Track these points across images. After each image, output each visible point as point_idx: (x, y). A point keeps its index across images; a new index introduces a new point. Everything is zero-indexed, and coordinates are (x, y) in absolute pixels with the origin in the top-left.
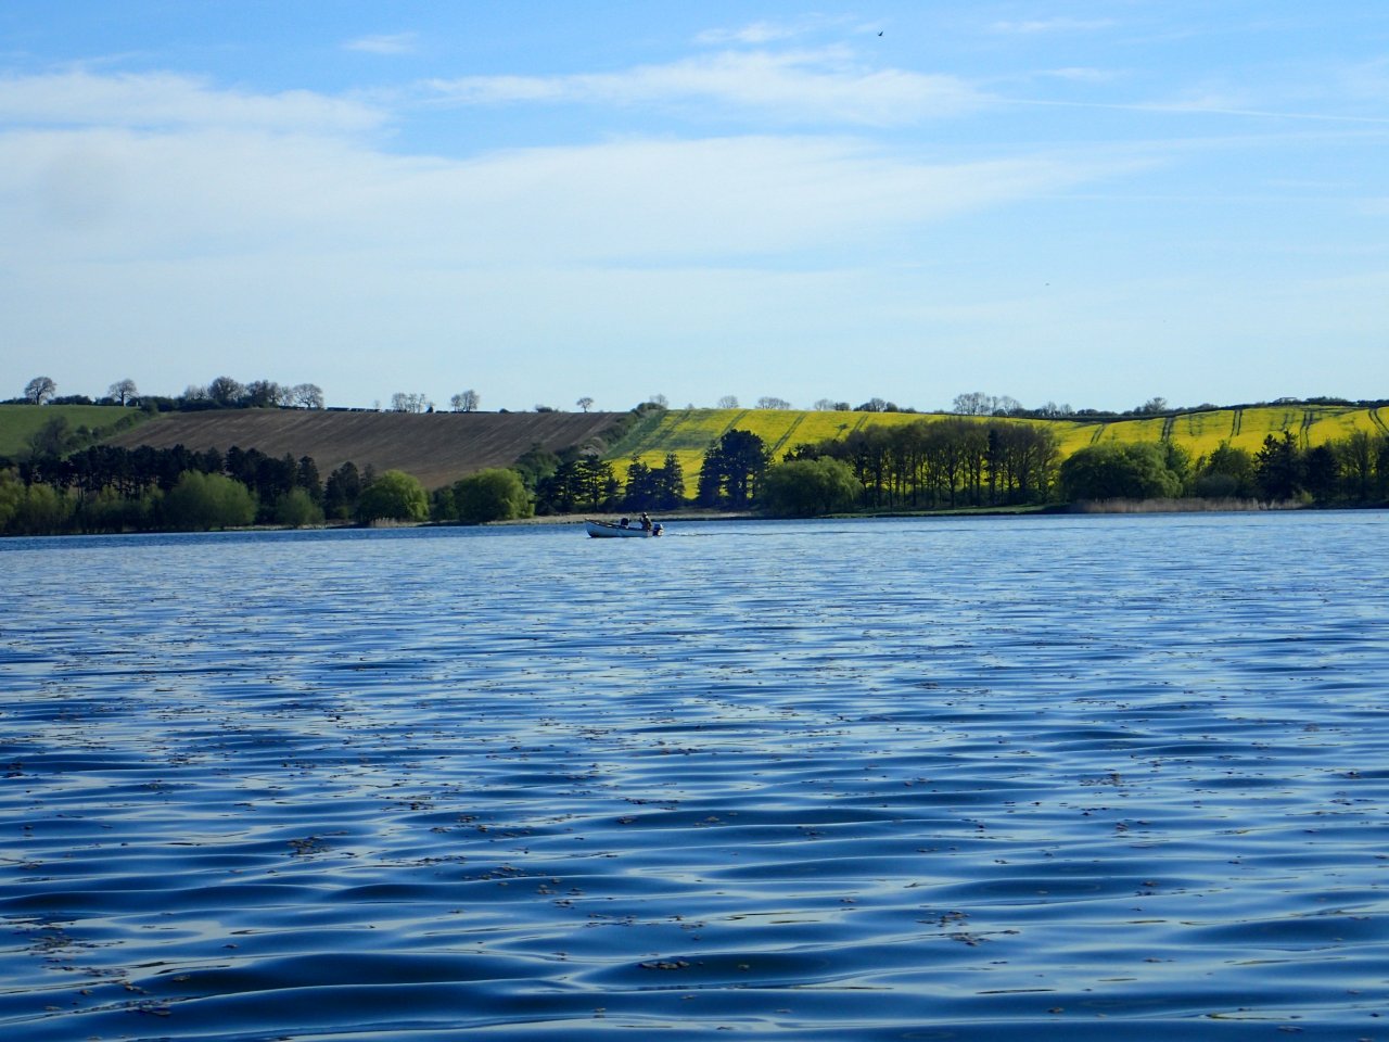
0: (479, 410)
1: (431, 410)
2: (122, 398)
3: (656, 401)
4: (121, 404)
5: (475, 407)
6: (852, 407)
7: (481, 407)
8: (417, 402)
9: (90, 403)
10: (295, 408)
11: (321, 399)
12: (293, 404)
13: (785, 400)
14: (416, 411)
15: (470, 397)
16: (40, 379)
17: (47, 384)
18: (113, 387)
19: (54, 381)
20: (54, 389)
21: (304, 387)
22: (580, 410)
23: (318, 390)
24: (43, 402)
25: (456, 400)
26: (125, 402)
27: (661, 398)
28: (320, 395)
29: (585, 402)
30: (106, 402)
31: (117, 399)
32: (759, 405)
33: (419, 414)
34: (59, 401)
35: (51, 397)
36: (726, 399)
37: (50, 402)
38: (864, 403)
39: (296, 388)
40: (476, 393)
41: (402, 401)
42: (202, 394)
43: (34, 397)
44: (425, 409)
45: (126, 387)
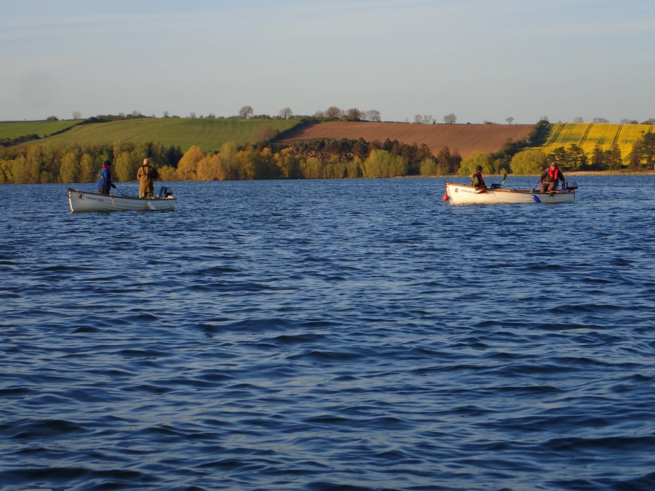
0: (457, 123)
1: (435, 123)
2: (286, 116)
3: (543, 119)
4: (285, 119)
5: (455, 122)
6: (639, 122)
7: (457, 122)
8: (428, 119)
9: (270, 118)
10: (367, 121)
11: (380, 117)
12: (366, 119)
13: (607, 119)
14: (427, 123)
15: (452, 117)
16: (246, 107)
17: (250, 109)
18: (281, 111)
19: (252, 107)
20: (252, 112)
21: (372, 112)
22: (507, 123)
23: (378, 113)
24: (247, 118)
25: (446, 118)
26: (287, 118)
27: (545, 117)
28: (379, 116)
29: (510, 119)
30: (279, 118)
31: (283, 117)
32: (593, 121)
33: (429, 125)
34: (256, 117)
35: (251, 116)
36: (577, 118)
37: (251, 118)
38: (645, 121)
39: (368, 112)
40: (455, 115)
41: (419, 118)
42: (322, 115)
43: (243, 115)
44: (432, 122)
45: (288, 111)
